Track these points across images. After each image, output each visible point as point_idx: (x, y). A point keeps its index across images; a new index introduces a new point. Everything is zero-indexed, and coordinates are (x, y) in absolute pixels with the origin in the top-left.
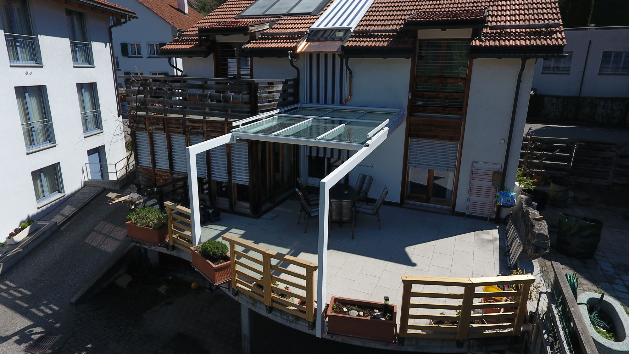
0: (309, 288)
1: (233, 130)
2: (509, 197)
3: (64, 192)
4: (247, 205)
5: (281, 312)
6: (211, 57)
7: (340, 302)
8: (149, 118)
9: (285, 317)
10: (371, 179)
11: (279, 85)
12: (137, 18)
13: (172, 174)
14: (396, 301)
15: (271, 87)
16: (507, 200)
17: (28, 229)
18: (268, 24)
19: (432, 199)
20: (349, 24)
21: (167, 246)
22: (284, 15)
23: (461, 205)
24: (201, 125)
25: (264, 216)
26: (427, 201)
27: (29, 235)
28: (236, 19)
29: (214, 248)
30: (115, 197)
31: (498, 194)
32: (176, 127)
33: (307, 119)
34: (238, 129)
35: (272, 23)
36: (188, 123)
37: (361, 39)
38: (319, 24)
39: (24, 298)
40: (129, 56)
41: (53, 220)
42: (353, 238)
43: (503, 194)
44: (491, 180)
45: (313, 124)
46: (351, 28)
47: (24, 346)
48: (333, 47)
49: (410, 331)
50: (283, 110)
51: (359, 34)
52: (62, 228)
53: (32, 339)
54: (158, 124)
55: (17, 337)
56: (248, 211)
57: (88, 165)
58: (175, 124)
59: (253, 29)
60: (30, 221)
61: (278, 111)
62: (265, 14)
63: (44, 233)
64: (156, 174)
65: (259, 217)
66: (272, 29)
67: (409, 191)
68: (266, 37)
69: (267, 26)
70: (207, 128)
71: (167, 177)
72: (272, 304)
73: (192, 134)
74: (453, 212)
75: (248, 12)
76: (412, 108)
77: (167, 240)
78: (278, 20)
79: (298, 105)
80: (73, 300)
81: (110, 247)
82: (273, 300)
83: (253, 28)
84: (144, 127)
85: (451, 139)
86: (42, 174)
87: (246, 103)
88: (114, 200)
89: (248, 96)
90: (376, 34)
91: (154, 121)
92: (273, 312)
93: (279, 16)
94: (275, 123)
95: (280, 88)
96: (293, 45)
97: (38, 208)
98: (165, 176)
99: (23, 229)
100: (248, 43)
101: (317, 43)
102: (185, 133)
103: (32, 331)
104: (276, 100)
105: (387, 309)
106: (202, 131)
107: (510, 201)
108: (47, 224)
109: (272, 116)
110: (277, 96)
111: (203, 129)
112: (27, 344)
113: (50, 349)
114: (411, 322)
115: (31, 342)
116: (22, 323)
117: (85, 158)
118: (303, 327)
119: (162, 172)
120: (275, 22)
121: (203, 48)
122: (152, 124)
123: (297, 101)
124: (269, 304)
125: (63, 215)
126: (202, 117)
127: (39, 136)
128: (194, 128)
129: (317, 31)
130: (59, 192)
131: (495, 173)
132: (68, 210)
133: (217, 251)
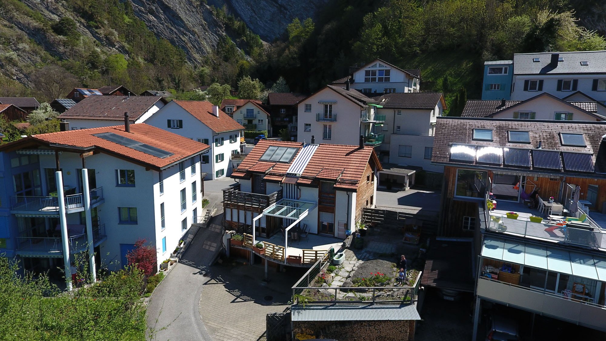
0: (283, 253)
3: (188, 228)
4: (265, 234)
6: (251, 180)
7: (290, 256)
8: (232, 204)
9: (278, 261)
10: (307, 225)
11: (276, 194)
13: (239, 223)
14: (301, 256)
15: (274, 195)
16: (349, 233)
17: (182, 242)
18: (272, 167)
20: (299, 172)
21: (243, 246)
22: (277, 162)
23: (336, 235)
24: (251, 208)
26: (327, 233)
28: (259, 161)
29: (259, 246)
31: (346, 230)
32: (241, 208)
33: (285, 207)
36: (246, 207)
37: (303, 179)
38: (290, 170)
39: (193, 264)
41: (188, 240)
44: (344, 227)
45: (286, 209)
46: (300, 174)
48: (293, 181)
49: (305, 262)
51: (303, 177)
52: (192, 243)
53: (204, 274)
54: (235, 206)
55: (199, 273)
56: (265, 236)
57: (192, 217)
59: (267, 172)
60: (182, 240)
62: (271, 160)
63: (188, 244)
64: (232, 223)
65: (269, 238)
67: (321, 229)
68: (271, 174)
69: (271, 169)
70: (253, 209)
73: (247, 211)
74: (334, 237)
75: (263, 158)
76: (320, 202)
78: (276, 165)
79: (283, 199)
80: (210, 265)
81: (213, 249)
82: (275, 257)
84: (230, 207)
85: (332, 212)
86: (183, 222)
89: (267, 201)
90: (308, 177)
91: (233, 205)
92: (275, 260)
93: (275, 162)
96: (280, 179)
98: (236, 224)
100: (264, 177)
101: (289, 178)
102: (244, 210)
104: (275, 200)
105: (300, 257)
109: (274, 205)
110: (275, 198)
114: (305, 260)
117: (192, 214)
118: (282, 263)
119: (235, 222)
120: (274, 166)
121: (248, 177)
122: (233, 206)
124: (274, 258)
125: (190, 238)
126: (251, 205)
128: (248, 209)
129: (289, 174)
131: (345, 224)
132: (191, 236)
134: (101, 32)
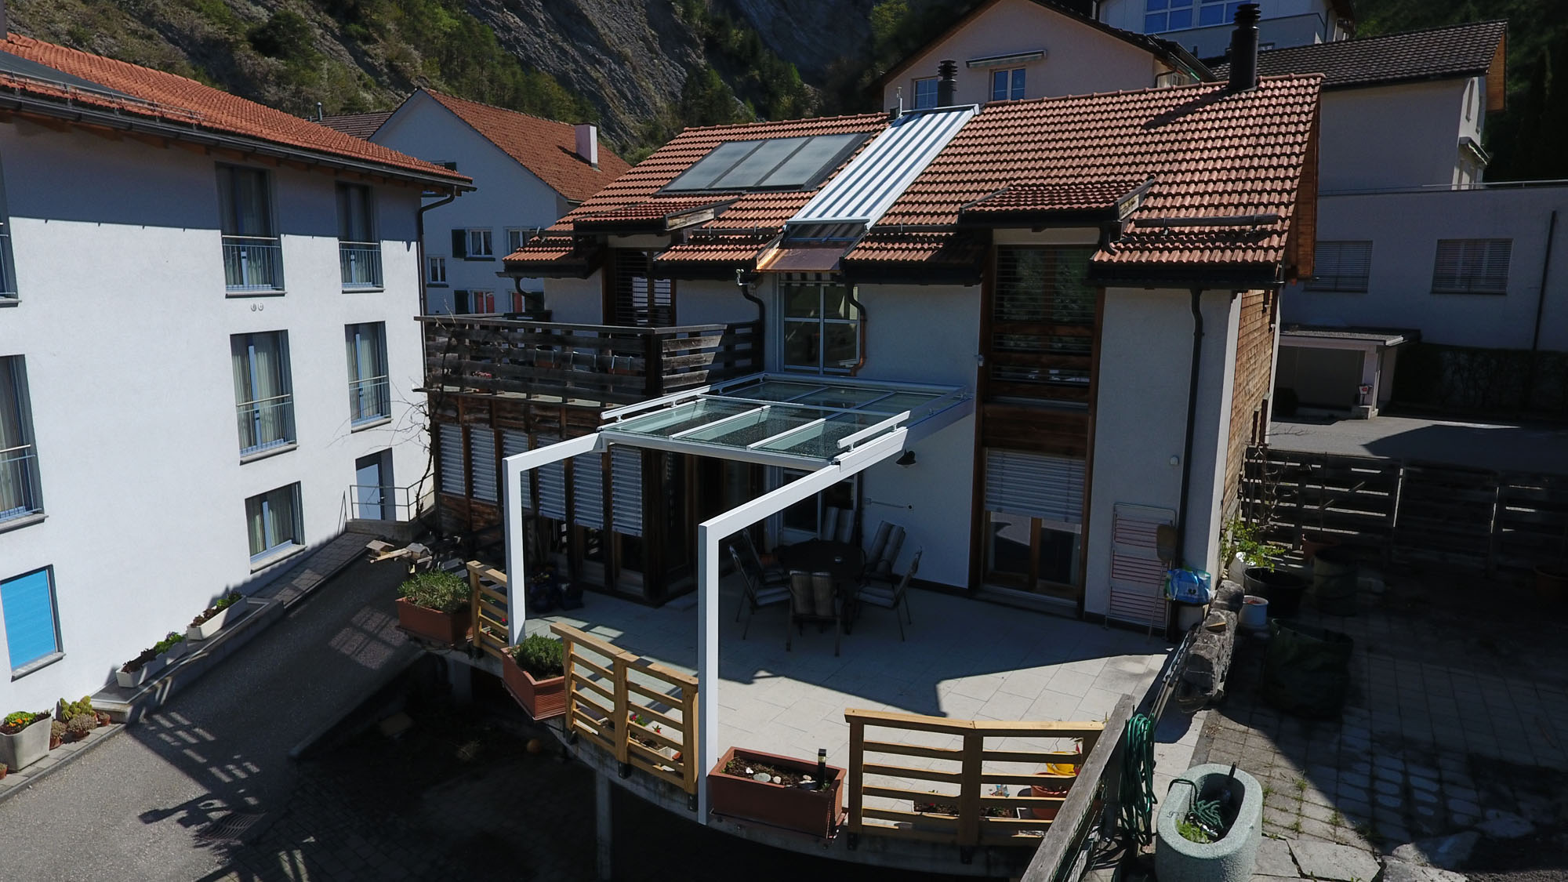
0: (686, 727)
1: (603, 427)
2: (1193, 581)
3: (304, 544)
4: (639, 578)
5: (645, 775)
6: (597, 278)
7: (744, 757)
8: (465, 399)
9: (652, 786)
10: (902, 534)
11: (714, 337)
12: (475, 189)
15: (694, 341)
16: (1190, 590)
17: (224, 613)
18: (713, 210)
19: (1040, 583)
20: (865, 214)
21: (469, 650)
22: (750, 189)
23: (1095, 601)
24: (558, 414)
25: (673, 603)
26: (1030, 588)
27: (224, 627)
28: (655, 196)
29: (540, 649)
30: (382, 550)
31: (1169, 576)
32: (513, 418)
33: (760, 406)
34: (614, 424)
35: (719, 208)
36: (534, 411)
37: (883, 244)
38: (812, 211)
39: (202, 747)
40: (468, 256)
41: (278, 598)
42: (837, 655)
43: (1179, 576)
44: (1155, 545)
45: (772, 416)
46: (868, 221)
47: (194, 828)
48: (824, 261)
49: (866, 821)
50: (720, 387)
51: (883, 234)
52: (292, 615)
53: (209, 819)
54: (481, 411)
55: (182, 814)
56: (640, 591)
57: (355, 489)
58: (510, 412)
59: (678, 223)
60: (231, 599)
61: (707, 389)
62: (714, 187)
63: (256, 621)
64: (472, 510)
65: (660, 604)
66: (720, 220)
67: (991, 564)
68: (704, 237)
69: (709, 215)
70: (567, 421)
71: (492, 517)
72: (628, 758)
73: (540, 432)
74: (1081, 614)
75: (681, 184)
76: (990, 386)
77: (469, 637)
78: (734, 202)
79: (761, 376)
80: (295, 751)
81: (375, 658)
82: (631, 751)
83: (677, 221)
84: (454, 415)
85: (1070, 452)
86: (265, 505)
87: (639, 374)
88: (379, 556)
89: (643, 361)
90: (914, 234)
91: (474, 405)
92: (633, 777)
93: (738, 191)
94: (699, 413)
95: (715, 342)
96: (748, 256)
97: (252, 572)
98: (489, 514)
99: (219, 611)
100: (666, 250)
101: (799, 251)
102: (527, 430)
103: (212, 804)
104: (706, 367)
105: (824, 774)
106: (558, 426)
107: (1195, 591)
108: (265, 604)
109: (694, 398)
110: (708, 358)
111: (560, 422)
112: (199, 827)
113: (240, 838)
115: (208, 823)
116: (194, 790)
117: (351, 475)
118: (678, 807)
119: (483, 505)
120: (727, 206)
121: (581, 260)
122: (470, 411)
123: (759, 366)
124: (622, 757)
125: (296, 589)
126: (559, 399)
127: (267, 430)
128: (545, 420)
129: (806, 227)
130: (295, 542)
131: (1162, 529)
132: (307, 580)
133: (543, 654)
134: (378, 52)
